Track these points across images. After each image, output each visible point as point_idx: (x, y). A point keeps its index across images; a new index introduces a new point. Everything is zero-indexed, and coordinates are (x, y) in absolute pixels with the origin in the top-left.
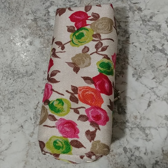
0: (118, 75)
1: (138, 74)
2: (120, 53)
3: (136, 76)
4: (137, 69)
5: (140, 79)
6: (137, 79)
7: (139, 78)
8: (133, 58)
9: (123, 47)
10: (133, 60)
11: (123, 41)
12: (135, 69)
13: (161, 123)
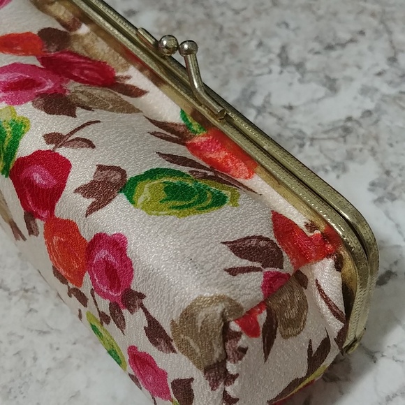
0: (328, 168)
1: (390, 188)
2: (362, 121)
3: (380, 192)
4: (392, 174)
5: (389, 204)
6: (380, 200)
7: (385, 199)
8: (394, 144)
9: (378, 109)
10: (390, 150)
11: (384, 95)
12: (388, 173)
13: (395, 346)
